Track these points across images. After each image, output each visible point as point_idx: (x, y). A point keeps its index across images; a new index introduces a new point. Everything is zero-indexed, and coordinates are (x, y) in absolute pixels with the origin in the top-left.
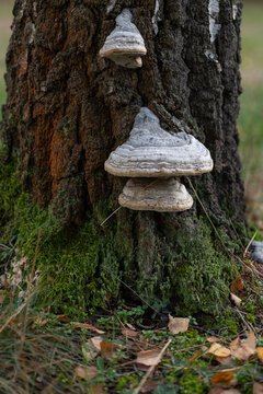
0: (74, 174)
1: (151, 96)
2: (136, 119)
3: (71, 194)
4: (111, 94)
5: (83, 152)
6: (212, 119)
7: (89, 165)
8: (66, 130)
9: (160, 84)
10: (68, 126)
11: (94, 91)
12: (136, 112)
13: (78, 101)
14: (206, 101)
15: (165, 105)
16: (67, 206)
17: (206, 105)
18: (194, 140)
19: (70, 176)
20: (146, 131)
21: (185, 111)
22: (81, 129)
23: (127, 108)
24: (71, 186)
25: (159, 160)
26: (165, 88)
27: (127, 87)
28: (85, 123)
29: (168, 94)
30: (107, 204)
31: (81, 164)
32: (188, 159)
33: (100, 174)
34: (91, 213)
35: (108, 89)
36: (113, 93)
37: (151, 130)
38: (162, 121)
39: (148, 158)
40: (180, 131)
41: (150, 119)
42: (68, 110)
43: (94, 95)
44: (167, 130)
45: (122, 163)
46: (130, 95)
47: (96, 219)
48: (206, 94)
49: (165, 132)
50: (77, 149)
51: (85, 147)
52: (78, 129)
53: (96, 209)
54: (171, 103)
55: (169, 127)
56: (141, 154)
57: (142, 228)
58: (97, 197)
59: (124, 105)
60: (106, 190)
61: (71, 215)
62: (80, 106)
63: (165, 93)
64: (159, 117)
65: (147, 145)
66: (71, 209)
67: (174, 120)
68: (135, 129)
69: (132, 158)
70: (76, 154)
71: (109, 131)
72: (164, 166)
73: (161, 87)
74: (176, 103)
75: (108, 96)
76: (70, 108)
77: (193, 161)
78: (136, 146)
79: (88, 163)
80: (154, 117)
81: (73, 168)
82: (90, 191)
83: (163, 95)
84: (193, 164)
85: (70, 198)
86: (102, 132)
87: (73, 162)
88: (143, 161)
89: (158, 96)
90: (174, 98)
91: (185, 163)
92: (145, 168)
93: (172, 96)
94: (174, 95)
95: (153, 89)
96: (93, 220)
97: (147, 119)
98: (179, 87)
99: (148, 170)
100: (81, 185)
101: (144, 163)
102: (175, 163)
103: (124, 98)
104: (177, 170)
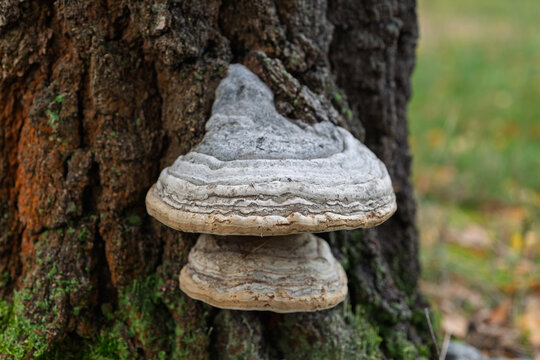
0: (74, 220)
1: (251, 40)
2: (220, 92)
3: (68, 267)
4: (162, 32)
5: (94, 169)
6: (376, 92)
7: (108, 200)
8: (52, 118)
9: (272, 11)
10: (57, 107)
11: (120, 26)
12: (218, 75)
13: (83, 49)
14: (365, 52)
15: (285, 60)
16: (57, 295)
17: (367, 62)
18: (351, 140)
19: (63, 226)
20: (245, 120)
21: (325, 75)
22: (90, 114)
23: (198, 66)
24: (66, 248)
25: (286, 195)
26: (283, 21)
27: (197, 17)
28: (98, 101)
29: (290, 36)
30: (152, 286)
31: (88, 197)
32: (350, 190)
33: (135, 219)
34: (115, 307)
35: (152, 22)
36: (165, 32)
37: (257, 119)
38: (278, 96)
39: (258, 188)
40: (320, 120)
41: (253, 94)
42: (57, 70)
43: (119, 34)
44: (291, 116)
45: (192, 200)
46: (205, 36)
47: (127, 323)
48: (365, 38)
49: (288, 124)
50: (80, 162)
51: (99, 158)
52: (81, 116)
53: (126, 300)
54: (297, 56)
55: (296, 112)
56: (239, 177)
57: (233, 342)
58: (129, 272)
59: (191, 59)
60: (148, 255)
61: (68, 315)
62: (85, 62)
63: (282, 33)
64: (274, 87)
65: (251, 155)
66: (67, 303)
67: (306, 94)
68: (218, 116)
69: (220, 189)
70: (78, 174)
71: (155, 118)
72: (297, 208)
73: (275, 19)
74: (308, 55)
75: (153, 37)
76: (62, 65)
77: (362, 194)
78: (226, 158)
79: (107, 194)
80: (263, 88)
81: (72, 207)
82: (112, 260)
83: (278, 37)
84: (363, 200)
85: (65, 278)
86: (138, 122)
87: (70, 192)
88: (246, 197)
89: (269, 40)
90: (303, 45)
91: (346, 200)
92: (253, 213)
93: (299, 39)
94: (303, 37)
95: (257, 23)
96: (119, 325)
97: (246, 92)
98: (312, 18)
99: (260, 219)
100: (90, 245)
101: (249, 201)
102: (325, 202)
103: (192, 44)
104: (328, 218)
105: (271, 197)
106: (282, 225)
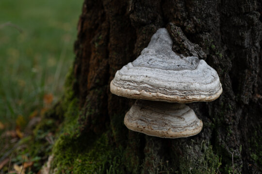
0: (99, 86)
1: (171, 18)
3: (93, 105)
5: (108, 67)
8: (96, 45)
10: (98, 41)
14: (236, 27)
15: (183, 28)
19: (94, 88)
20: (152, 51)
21: (206, 36)
22: (109, 44)
24: (94, 97)
25: (142, 82)
26: (187, 10)
27: (147, 7)
32: (174, 85)
37: (158, 51)
38: (174, 43)
39: (133, 78)
46: (151, 15)
48: (236, 20)
50: (105, 61)
51: (110, 63)
52: (106, 45)
54: (190, 26)
55: (180, 50)
57: (146, 148)
64: (172, 38)
65: (143, 65)
66: (90, 118)
67: (187, 43)
70: (102, 68)
72: (146, 89)
73: (182, 9)
74: (196, 26)
77: (181, 87)
78: (135, 65)
80: (167, 39)
81: (97, 81)
83: (182, 17)
84: (180, 90)
85: (91, 108)
86: (126, 49)
87: (98, 75)
88: (128, 81)
89: (177, 18)
90: (194, 21)
91: (170, 89)
92: (128, 88)
93: (193, 18)
94: (195, 18)
95: (172, 10)
96: (108, 132)
97: (159, 39)
98: (201, 9)
99: (129, 90)
100: (102, 97)
101: (128, 83)
102: (158, 88)
103: (142, 18)
104: (157, 95)
105: (136, 82)
106: (136, 94)
